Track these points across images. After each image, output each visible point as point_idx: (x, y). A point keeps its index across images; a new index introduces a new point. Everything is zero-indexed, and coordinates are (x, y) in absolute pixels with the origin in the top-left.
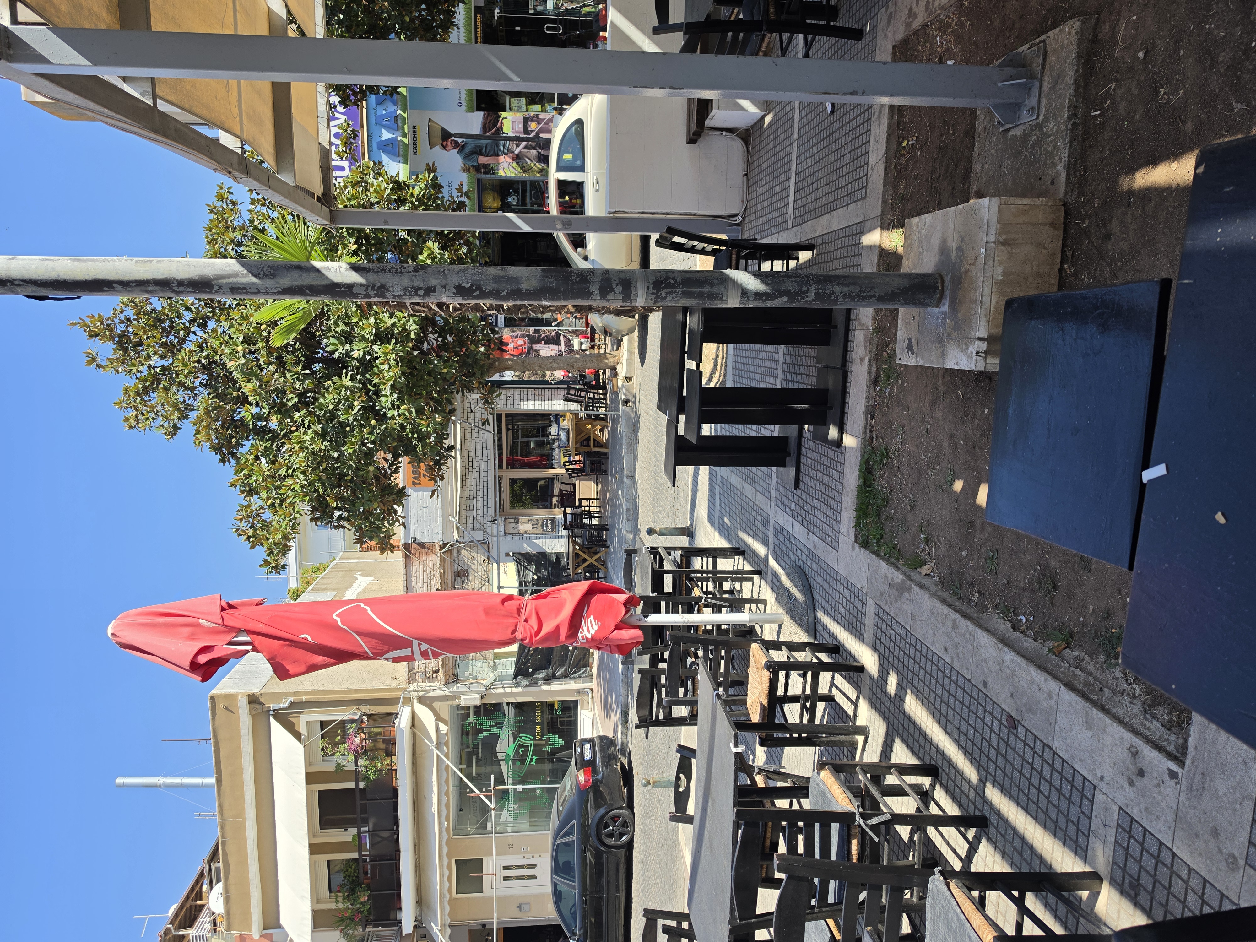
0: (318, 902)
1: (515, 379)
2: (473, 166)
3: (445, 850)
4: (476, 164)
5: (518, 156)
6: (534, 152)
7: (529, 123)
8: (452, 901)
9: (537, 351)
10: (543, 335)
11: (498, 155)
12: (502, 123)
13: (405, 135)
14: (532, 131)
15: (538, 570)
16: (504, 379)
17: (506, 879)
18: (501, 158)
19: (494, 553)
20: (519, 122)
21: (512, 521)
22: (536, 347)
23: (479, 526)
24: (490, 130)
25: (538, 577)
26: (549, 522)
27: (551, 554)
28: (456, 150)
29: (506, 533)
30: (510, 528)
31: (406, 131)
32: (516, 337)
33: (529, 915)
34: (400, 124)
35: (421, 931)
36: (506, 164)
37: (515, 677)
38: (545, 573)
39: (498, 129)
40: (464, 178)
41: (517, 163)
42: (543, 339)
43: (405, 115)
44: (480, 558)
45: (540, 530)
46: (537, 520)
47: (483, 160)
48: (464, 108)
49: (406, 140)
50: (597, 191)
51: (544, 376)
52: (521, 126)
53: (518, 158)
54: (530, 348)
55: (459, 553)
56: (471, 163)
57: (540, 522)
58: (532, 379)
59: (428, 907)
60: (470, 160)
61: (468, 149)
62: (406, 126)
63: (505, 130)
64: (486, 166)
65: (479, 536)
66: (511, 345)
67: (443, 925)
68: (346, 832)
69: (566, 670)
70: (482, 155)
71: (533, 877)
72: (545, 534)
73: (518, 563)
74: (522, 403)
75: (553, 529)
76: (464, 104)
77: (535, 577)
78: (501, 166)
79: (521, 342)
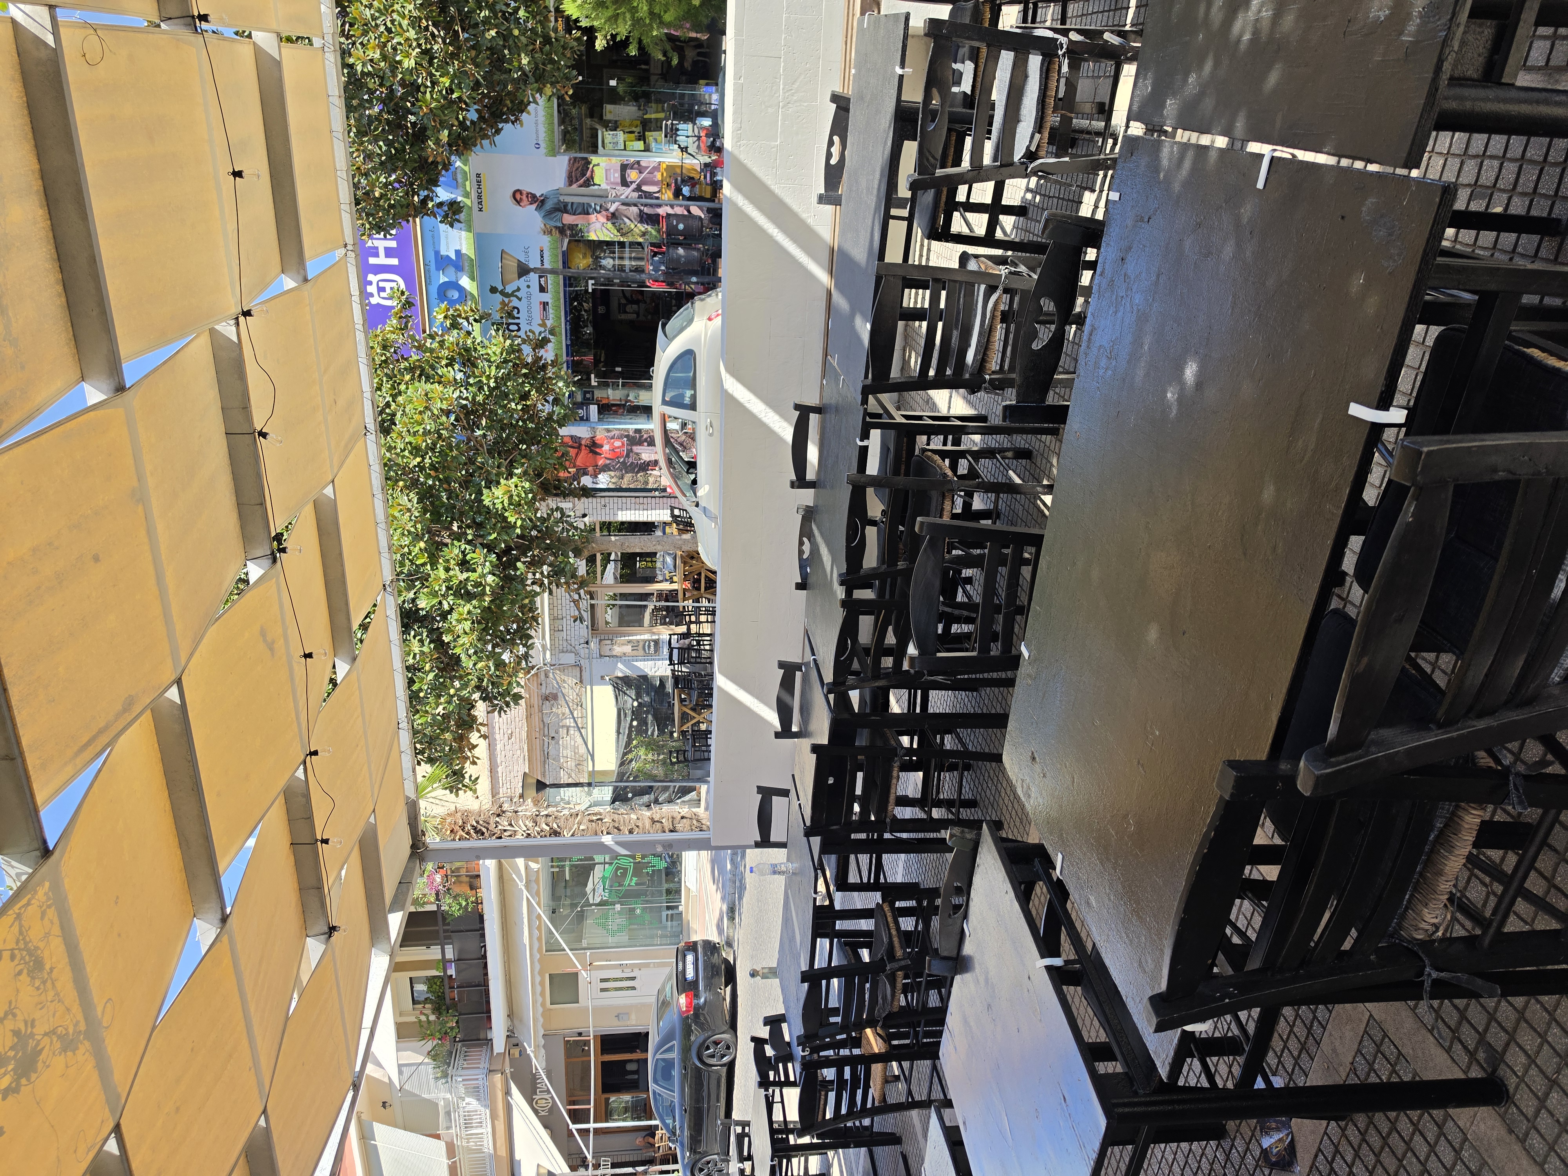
0: (401, 1014)
1: (612, 486)
2: (556, 227)
3: (537, 967)
4: (560, 225)
5: (613, 214)
6: (635, 210)
7: (628, 171)
8: (546, 1014)
9: (637, 454)
10: (645, 436)
11: (588, 214)
12: (593, 171)
13: (467, 195)
14: (632, 183)
15: (638, 696)
16: (598, 486)
17: (602, 990)
18: (593, 217)
19: (586, 675)
20: (615, 171)
21: (609, 642)
22: (636, 449)
23: (569, 647)
24: (577, 180)
25: (640, 704)
26: (652, 644)
27: (653, 677)
28: (534, 206)
29: (601, 656)
30: (606, 651)
31: (468, 189)
32: (613, 438)
33: (629, 1023)
34: (460, 180)
35: (514, 1041)
36: (598, 225)
37: (613, 802)
38: (647, 699)
39: (588, 180)
40: (546, 241)
41: (613, 224)
42: (646, 440)
43: (466, 169)
44: (571, 681)
45: (641, 652)
46: (638, 641)
47: (568, 219)
48: (543, 150)
49: (468, 202)
50: (711, 435)
51: (647, 483)
52: (618, 175)
53: (614, 217)
54: (630, 451)
55: (547, 676)
56: (553, 224)
57: (641, 644)
58: (631, 486)
59: (521, 1021)
60: (552, 219)
61: (549, 205)
62: (468, 183)
63: (596, 181)
64: (572, 227)
65: (570, 659)
66: (606, 447)
67: (537, 1047)
68: (428, 951)
69: (670, 796)
70: (567, 212)
71: (634, 988)
72: (647, 657)
73: (616, 687)
74: (620, 513)
75: (656, 651)
76: (543, 145)
77: (636, 704)
78: (592, 227)
79: (618, 444)
